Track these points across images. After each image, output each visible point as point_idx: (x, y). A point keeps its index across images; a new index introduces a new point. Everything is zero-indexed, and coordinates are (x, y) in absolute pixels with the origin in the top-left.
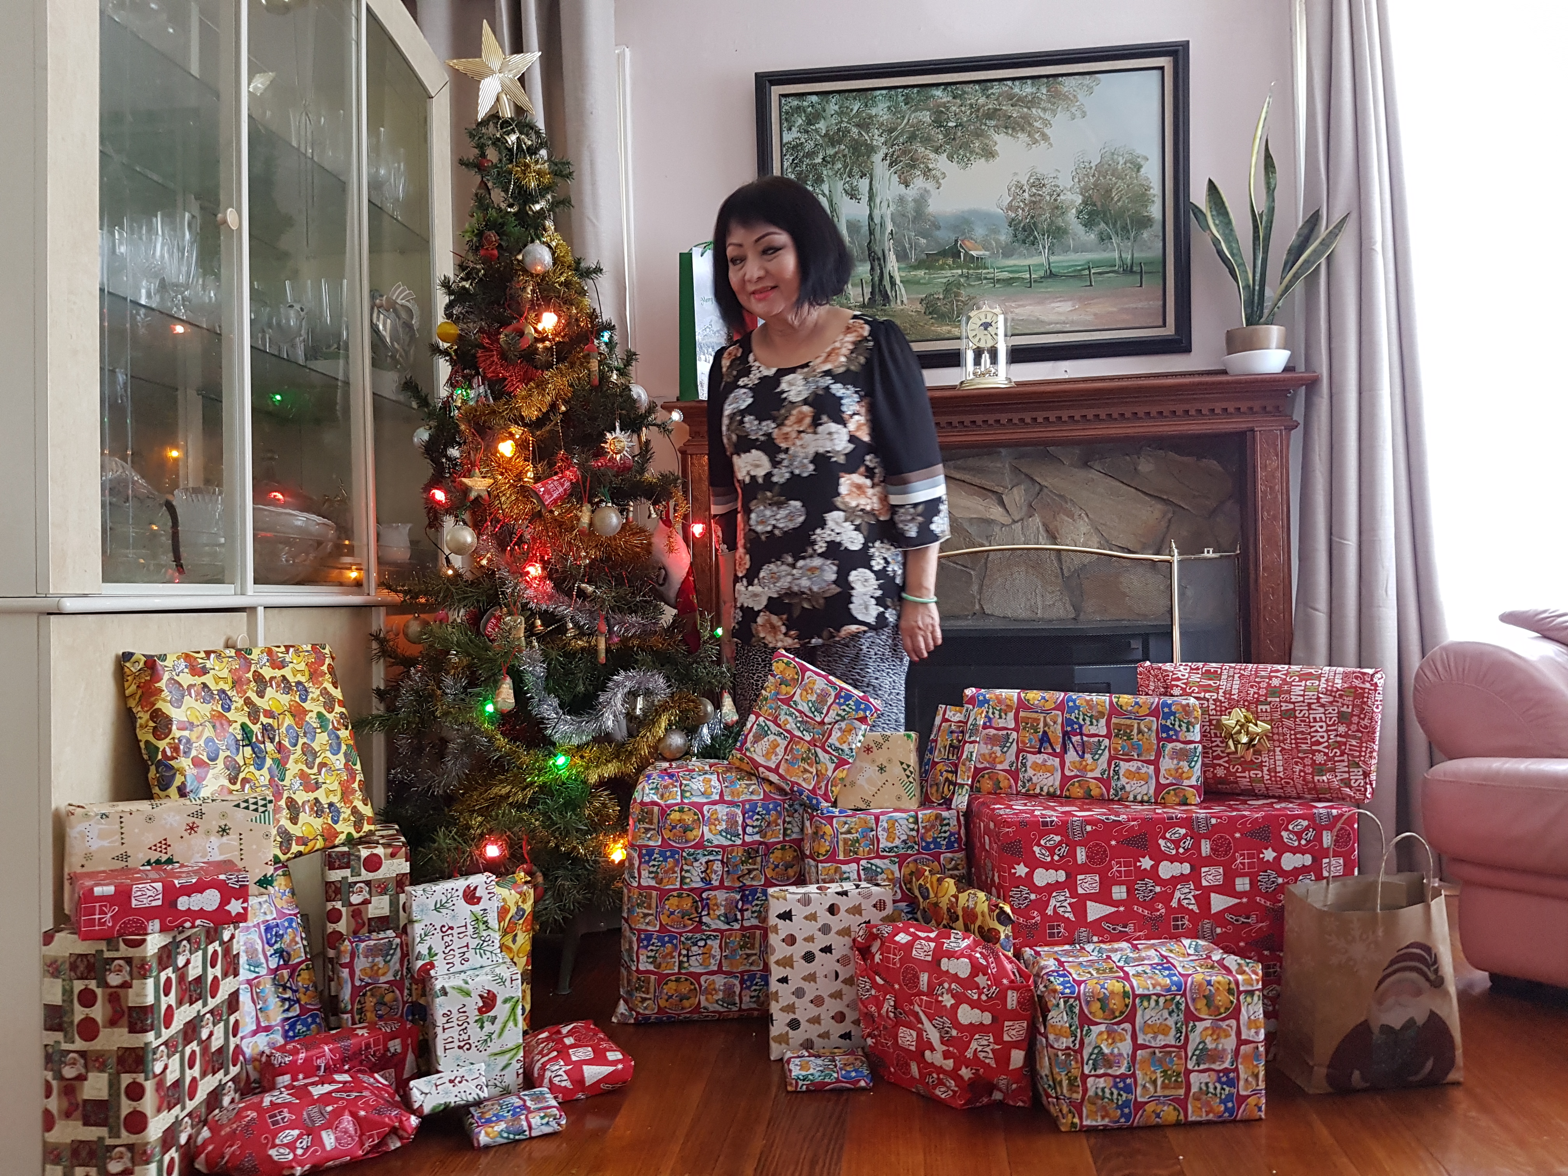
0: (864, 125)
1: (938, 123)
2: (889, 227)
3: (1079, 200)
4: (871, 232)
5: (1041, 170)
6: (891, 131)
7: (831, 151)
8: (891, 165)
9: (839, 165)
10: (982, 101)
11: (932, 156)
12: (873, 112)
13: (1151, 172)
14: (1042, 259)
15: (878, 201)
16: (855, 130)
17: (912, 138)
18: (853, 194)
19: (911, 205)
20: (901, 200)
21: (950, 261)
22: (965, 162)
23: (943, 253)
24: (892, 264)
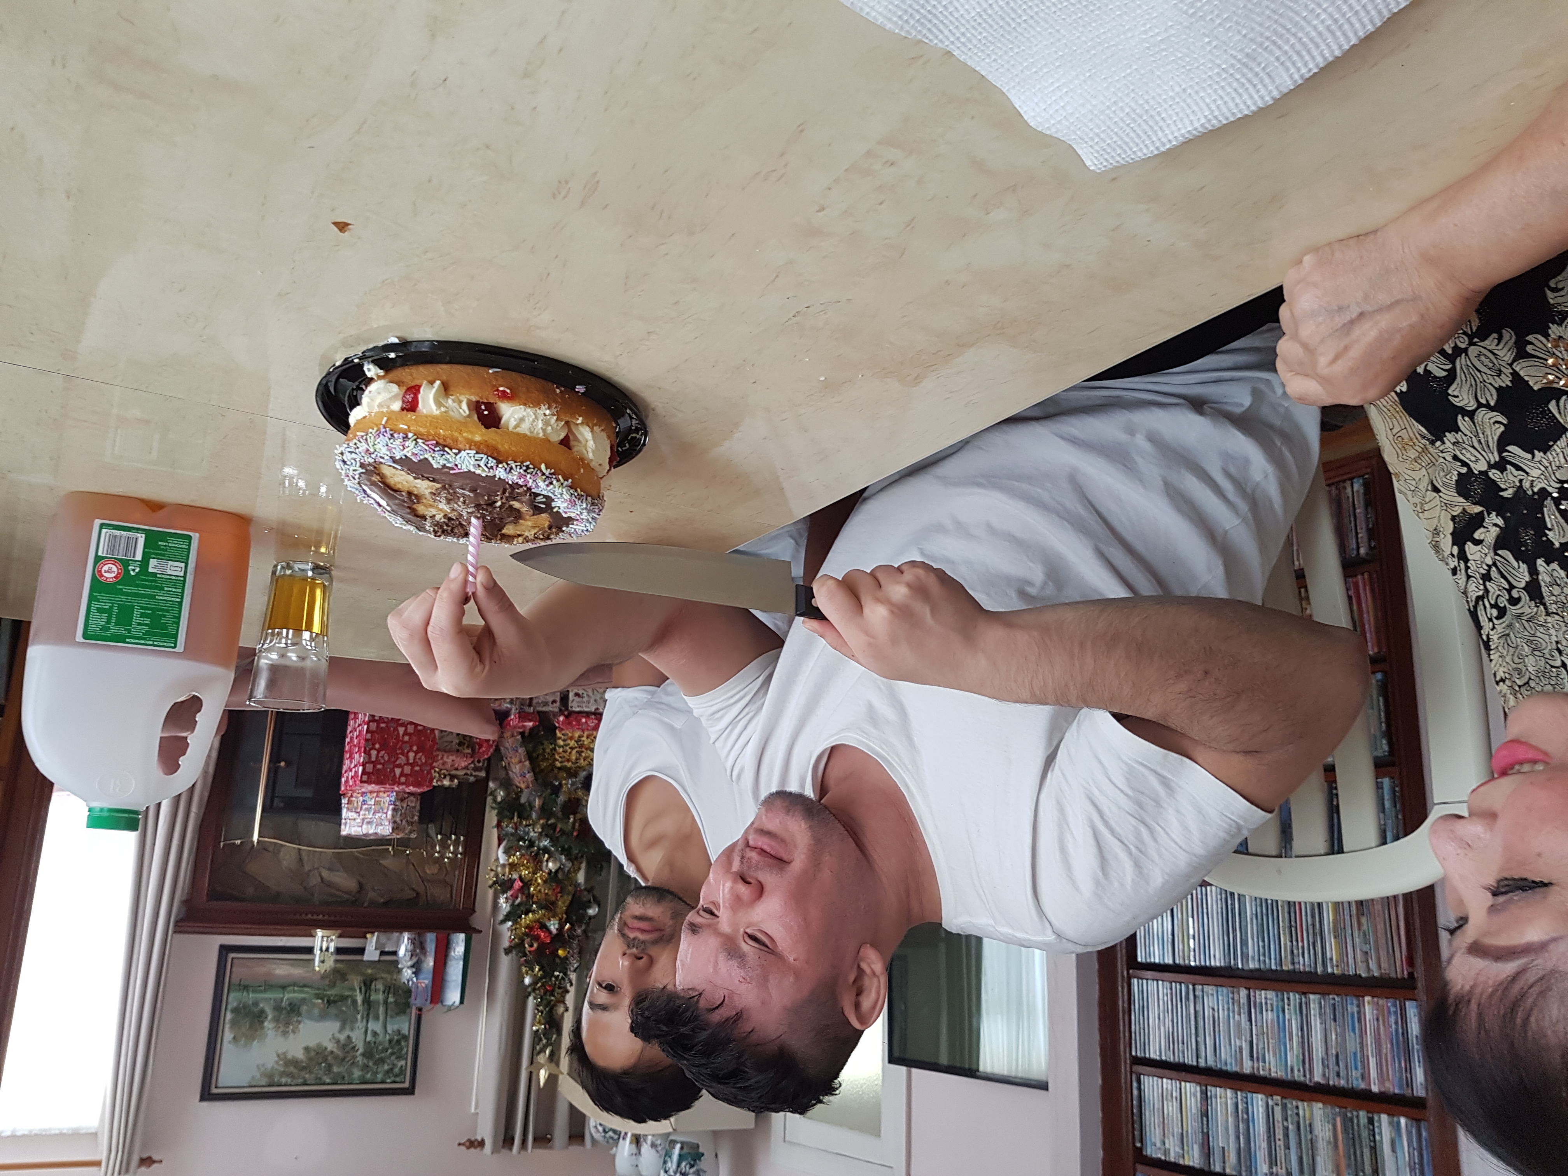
0: (365, 1067)
1: (329, 1067)
2: (359, 1017)
3: (266, 1024)
4: (368, 1015)
5: (281, 1039)
6: (354, 1062)
7: (383, 1055)
8: (355, 1046)
9: (380, 1048)
10: (307, 1076)
11: (335, 1050)
12: (360, 1073)
13: (228, 1035)
14: (287, 996)
15: (363, 1030)
16: (371, 1064)
17: (343, 1059)
18: (375, 1034)
19: (348, 1027)
20: (352, 1029)
21: (332, 998)
22: (319, 1045)
23: (335, 1002)
24: (359, 999)
